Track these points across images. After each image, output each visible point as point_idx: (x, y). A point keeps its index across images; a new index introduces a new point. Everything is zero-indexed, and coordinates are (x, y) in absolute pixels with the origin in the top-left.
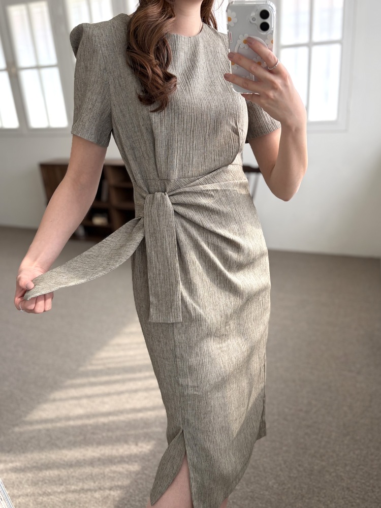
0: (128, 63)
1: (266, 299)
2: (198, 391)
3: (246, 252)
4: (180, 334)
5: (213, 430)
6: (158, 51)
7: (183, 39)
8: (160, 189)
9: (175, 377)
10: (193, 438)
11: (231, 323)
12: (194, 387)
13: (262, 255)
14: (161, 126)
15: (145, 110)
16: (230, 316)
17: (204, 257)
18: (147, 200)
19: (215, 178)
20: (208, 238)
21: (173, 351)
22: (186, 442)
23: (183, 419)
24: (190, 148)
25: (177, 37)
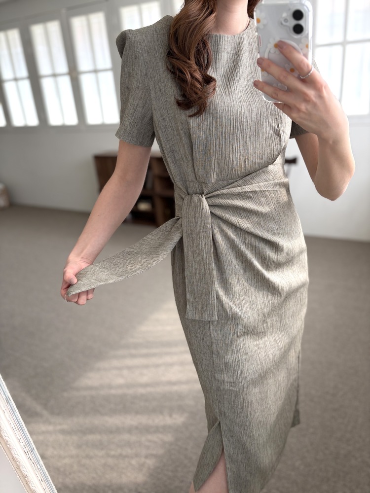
0: (168, 68)
1: (304, 295)
2: (234, 387)
3: (285, 251)
4: (216, 331)
5: (250, 425)
6: (198, 53)
7: (226, 39)
8: (198, 190)
9: (212, 372)
10: (229, 430)
11: (269, 320)
12: (230, 383)
13: (301, 252)
14: (199, 131)
15: (182, 115)
16: (268, 314)
17: (241, 257)
18: (186, 201)
19: (254, 179)
20: (245, 239)
21: (210, 347)
22: (223, 434)
23: (220, 411)
24: (229, 152)
25: (220, 38)
